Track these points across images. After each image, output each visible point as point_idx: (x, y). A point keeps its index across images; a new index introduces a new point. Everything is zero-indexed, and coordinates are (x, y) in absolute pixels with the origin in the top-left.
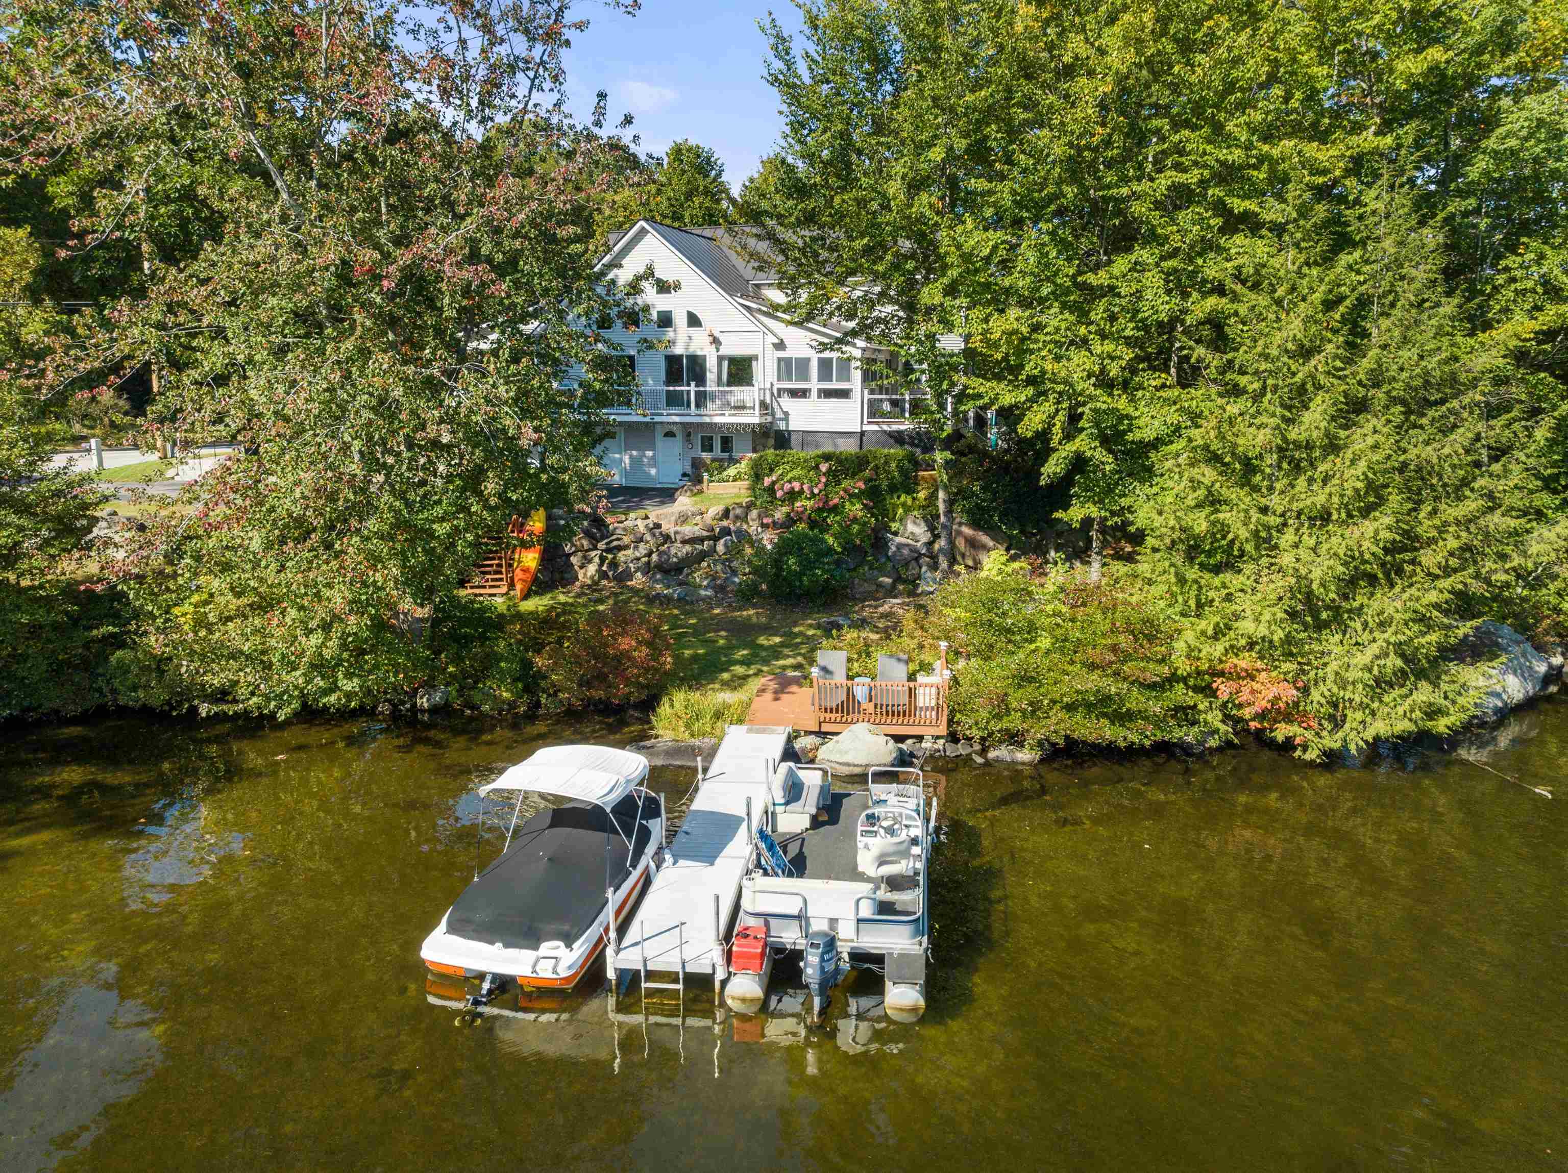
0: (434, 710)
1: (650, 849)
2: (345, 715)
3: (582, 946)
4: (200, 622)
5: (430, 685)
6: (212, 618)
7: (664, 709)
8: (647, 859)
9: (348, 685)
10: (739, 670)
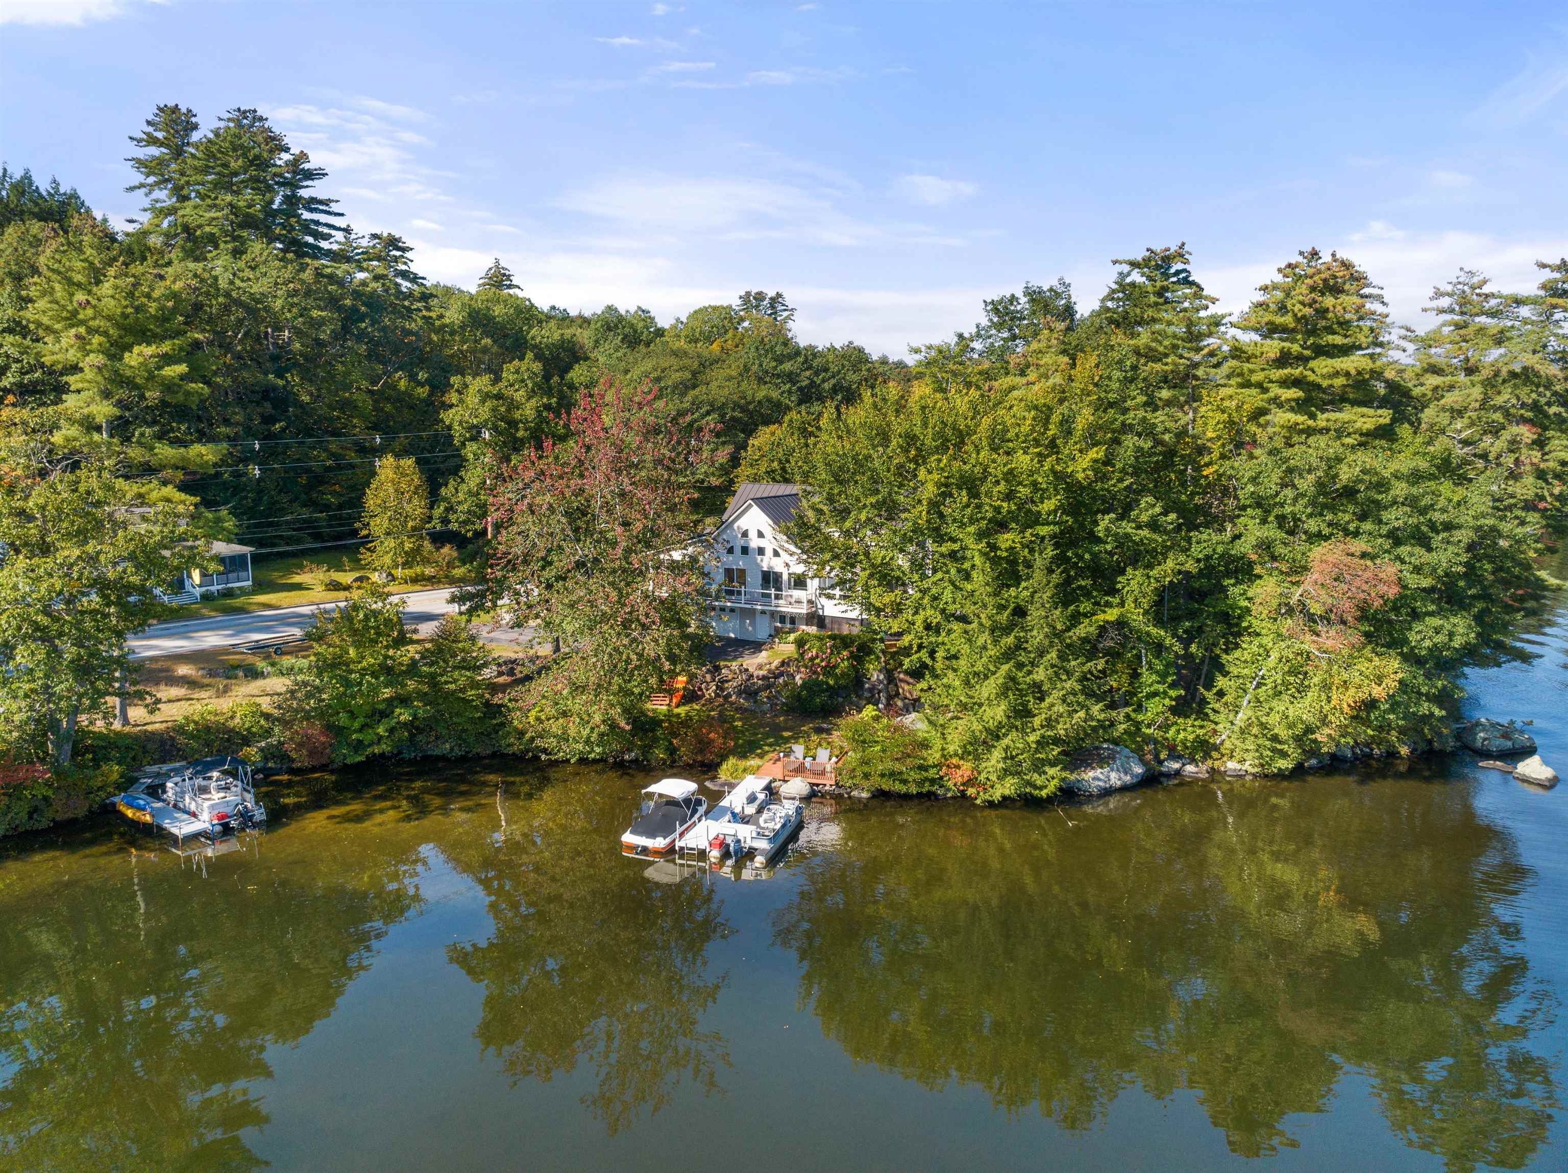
0: (631, 761)
1: (697, 816)
2: (595, 761)
3: (668, 840)
4: (538, 719)
5: (630, 750)
6: (543, 717)
7: (724, 766)
8: (695, 818)
9: (598, 750)
10: (766, 748)
